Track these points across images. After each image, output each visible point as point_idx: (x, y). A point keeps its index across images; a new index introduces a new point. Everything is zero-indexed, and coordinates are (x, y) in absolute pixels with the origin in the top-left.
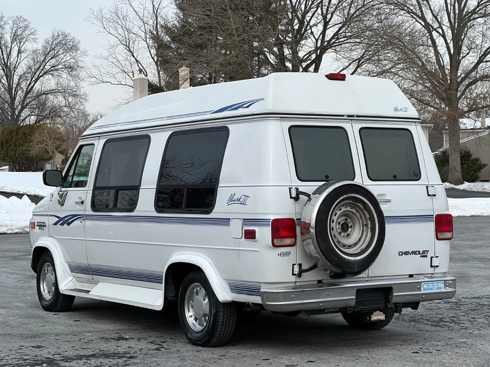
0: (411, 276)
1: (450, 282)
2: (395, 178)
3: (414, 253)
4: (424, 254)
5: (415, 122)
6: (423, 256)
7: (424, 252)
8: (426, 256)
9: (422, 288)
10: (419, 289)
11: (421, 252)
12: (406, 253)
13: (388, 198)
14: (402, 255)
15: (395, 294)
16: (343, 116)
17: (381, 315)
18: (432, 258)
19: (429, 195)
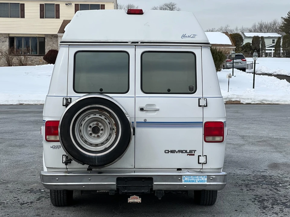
0: (179, 169)
1: (214, 177)
2: (169, 92)
3: (181, 152)
4: (191, 153)
5: (201, 46)
6: (190, 155)
7: (191, 151)
8: (194, 155)
9: (183, 180)
10: (181, 181)
11: (188, 151)
12: (173, 152)
13: (157, 107)
14: (168, 153)
15: (155, 183)
16: (127, 42)
17: (137, 199)
18: (199, 156)
19: (199, 106)
